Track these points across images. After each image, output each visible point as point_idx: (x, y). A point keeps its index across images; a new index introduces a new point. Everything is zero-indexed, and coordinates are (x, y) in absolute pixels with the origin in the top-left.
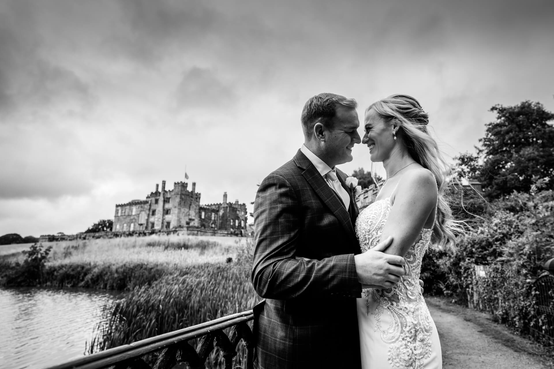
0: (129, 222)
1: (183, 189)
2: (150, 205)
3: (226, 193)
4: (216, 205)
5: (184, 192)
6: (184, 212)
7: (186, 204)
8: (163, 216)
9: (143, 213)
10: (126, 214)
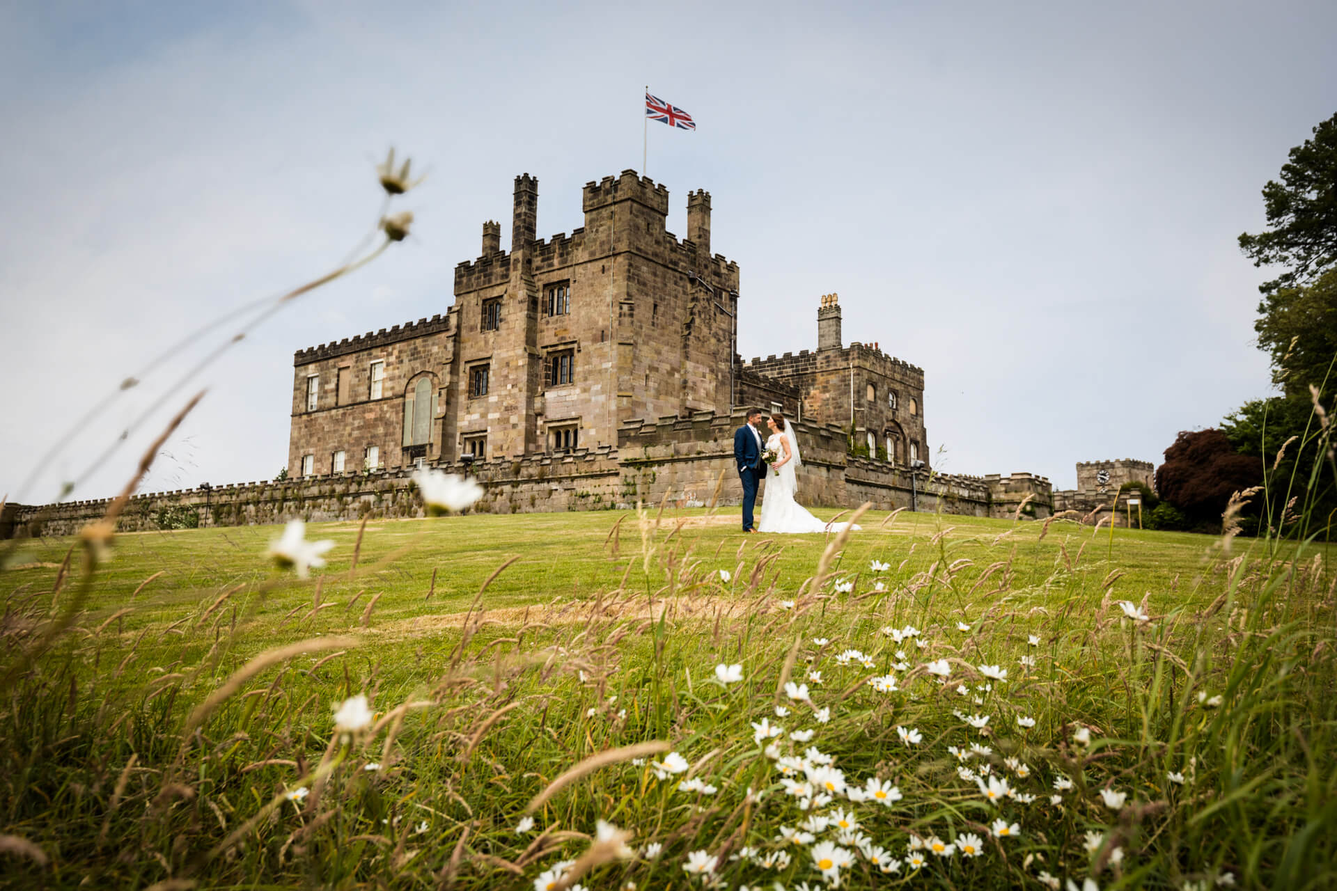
0: (358, 441)
1: (641, 222)
2: (457, 338)
3: (830, 298)
4: (781, 362)
5: (646, 244)
6: (652, 368)
7: (661, 320)
8: (532, 393)
9: (424, 385)
10: (344, 398)
